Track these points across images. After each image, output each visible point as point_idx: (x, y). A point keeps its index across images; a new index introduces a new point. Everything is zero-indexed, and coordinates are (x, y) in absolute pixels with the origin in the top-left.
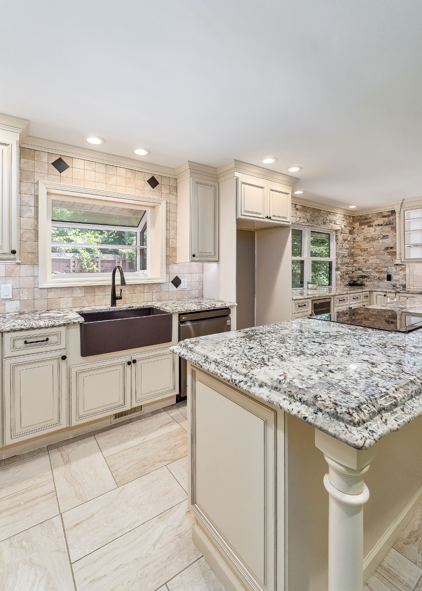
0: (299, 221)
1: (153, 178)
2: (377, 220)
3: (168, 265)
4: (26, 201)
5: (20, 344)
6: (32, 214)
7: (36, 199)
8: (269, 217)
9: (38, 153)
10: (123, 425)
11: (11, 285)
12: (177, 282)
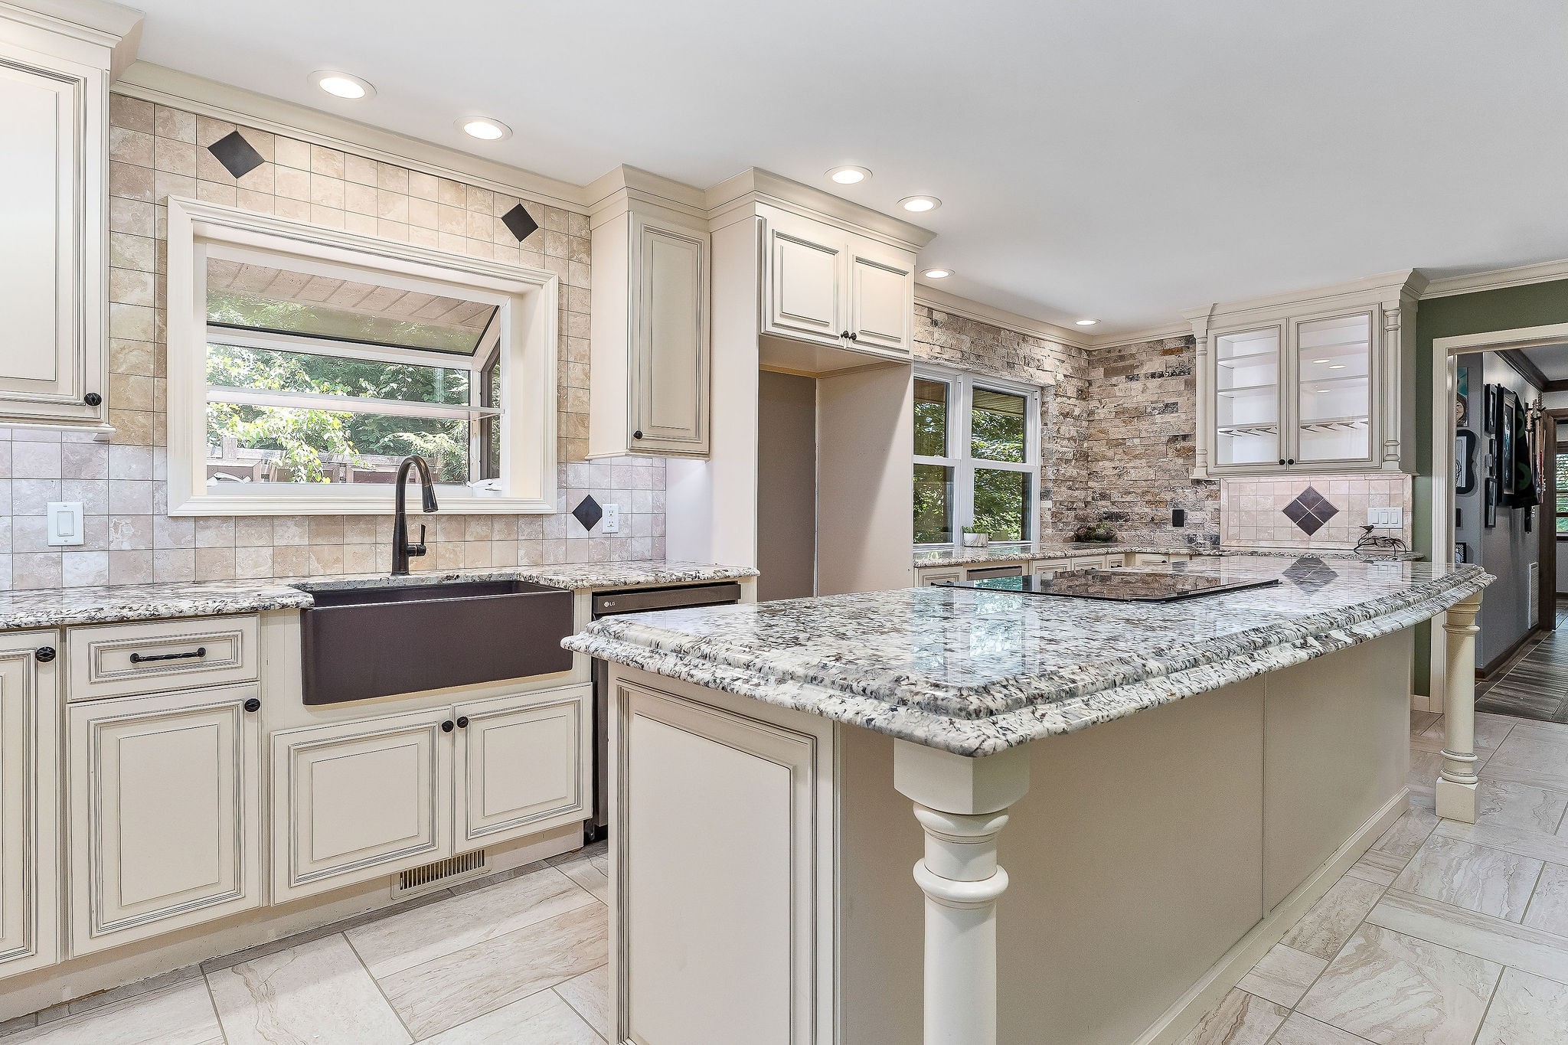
0: (939, 356)
1: (519, 209)
2: (1151, 360)
3: (562, 461)
4: (128, 255)
5: (118, 661)
6: (148, 295)
7: (160, 252)
8: (850, 335)
9: (165, 114)
10: (428, 902)
11: (81, 503)
12: (588, 513)
